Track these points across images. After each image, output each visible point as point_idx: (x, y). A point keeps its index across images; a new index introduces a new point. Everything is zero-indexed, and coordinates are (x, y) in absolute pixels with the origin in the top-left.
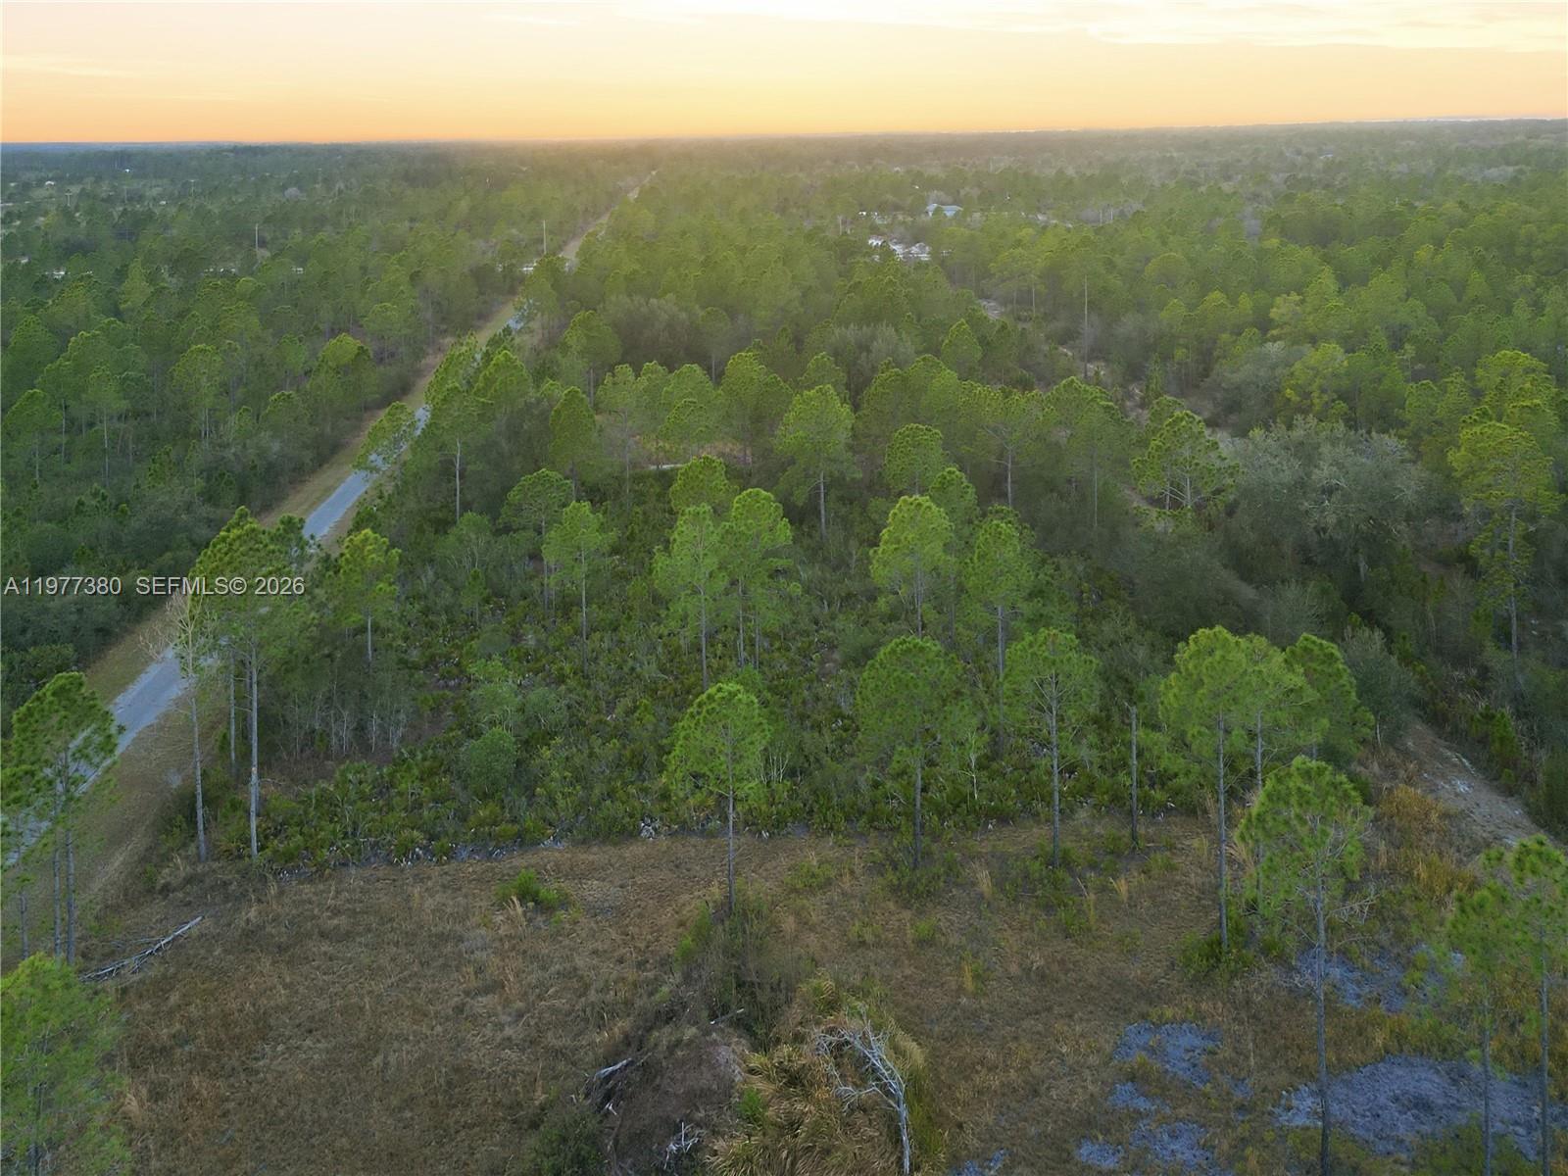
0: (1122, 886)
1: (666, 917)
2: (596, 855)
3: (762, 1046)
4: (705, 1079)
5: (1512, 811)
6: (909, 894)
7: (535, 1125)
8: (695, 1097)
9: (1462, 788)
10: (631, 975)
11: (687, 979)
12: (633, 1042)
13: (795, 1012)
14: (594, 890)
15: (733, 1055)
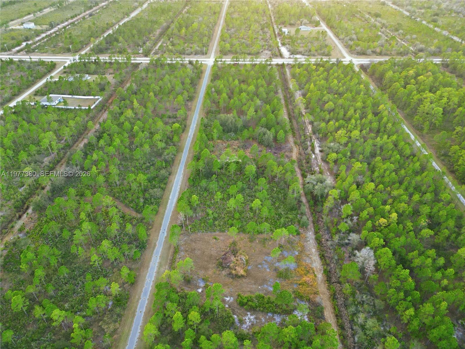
0: (270, 243)
1: (228, 242)
2: (221, 234)
3: (235, 257)
4: (230, 260)
5: (314, 237)
6: (251, 241)
7: (218, 260)
8: (230, 261)
9: (310, 233)
10: (225, 247)
11: (230, 249)
12: (225, 255)
13: (238, 254)
14: (221, 238)
15: (233, 258)
